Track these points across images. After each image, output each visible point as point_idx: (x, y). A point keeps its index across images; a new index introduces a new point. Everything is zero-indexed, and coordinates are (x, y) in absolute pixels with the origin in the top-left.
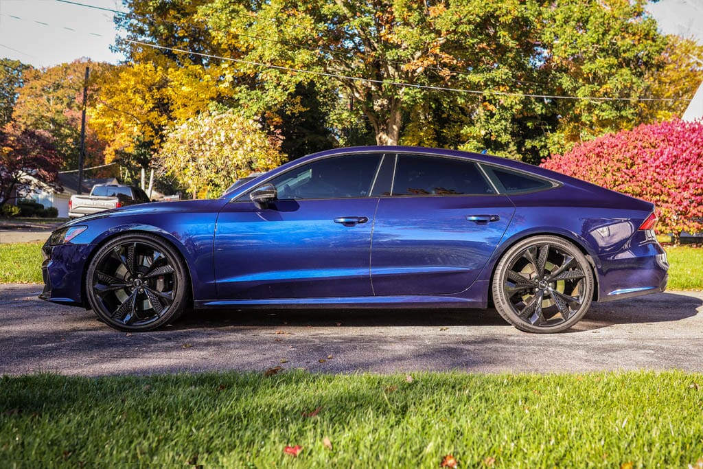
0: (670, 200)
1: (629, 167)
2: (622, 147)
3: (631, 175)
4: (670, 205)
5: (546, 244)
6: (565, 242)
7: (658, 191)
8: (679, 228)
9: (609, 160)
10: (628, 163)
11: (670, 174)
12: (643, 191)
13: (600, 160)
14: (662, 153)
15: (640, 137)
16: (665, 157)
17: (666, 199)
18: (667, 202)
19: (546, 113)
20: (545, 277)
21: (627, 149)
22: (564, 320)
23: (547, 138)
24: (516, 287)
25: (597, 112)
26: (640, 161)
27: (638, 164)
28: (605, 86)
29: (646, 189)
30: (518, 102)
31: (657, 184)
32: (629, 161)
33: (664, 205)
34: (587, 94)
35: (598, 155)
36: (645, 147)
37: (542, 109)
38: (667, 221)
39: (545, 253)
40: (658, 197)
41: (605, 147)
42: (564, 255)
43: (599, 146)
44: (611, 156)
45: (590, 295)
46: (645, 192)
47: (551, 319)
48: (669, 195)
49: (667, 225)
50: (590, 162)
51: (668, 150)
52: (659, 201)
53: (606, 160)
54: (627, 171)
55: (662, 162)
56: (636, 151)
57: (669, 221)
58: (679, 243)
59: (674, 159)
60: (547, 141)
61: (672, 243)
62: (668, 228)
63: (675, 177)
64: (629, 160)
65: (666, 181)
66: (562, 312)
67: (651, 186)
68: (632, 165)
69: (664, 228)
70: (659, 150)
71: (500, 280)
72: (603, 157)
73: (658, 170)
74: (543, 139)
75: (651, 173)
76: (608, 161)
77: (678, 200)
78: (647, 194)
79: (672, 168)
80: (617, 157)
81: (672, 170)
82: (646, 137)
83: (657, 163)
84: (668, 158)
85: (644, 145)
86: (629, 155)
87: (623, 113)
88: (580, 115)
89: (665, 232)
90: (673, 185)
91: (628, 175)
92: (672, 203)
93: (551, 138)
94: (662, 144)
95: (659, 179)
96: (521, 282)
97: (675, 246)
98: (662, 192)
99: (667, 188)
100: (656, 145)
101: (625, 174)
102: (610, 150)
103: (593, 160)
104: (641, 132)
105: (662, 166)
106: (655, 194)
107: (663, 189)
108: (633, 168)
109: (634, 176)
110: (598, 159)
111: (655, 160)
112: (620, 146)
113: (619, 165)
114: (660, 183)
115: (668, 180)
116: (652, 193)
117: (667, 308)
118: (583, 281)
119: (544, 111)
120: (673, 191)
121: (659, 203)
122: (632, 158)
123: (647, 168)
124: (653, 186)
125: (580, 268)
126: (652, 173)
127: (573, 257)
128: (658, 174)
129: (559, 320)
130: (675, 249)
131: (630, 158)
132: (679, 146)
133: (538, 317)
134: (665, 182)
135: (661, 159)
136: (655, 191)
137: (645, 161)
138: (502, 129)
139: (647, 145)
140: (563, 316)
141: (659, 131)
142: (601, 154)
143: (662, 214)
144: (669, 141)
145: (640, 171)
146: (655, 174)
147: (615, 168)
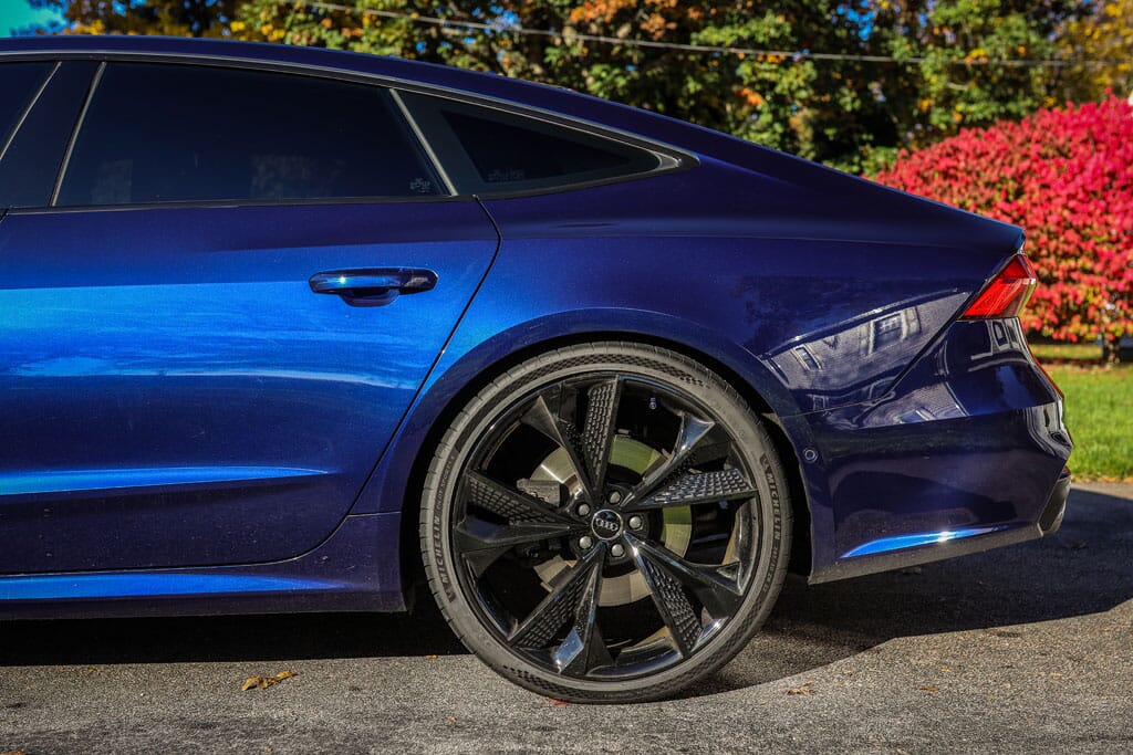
0: (1098, 268)
1: (1011, 197)
2: (998, 156)
3: (1015, 215)
4: (1097, 279)
5: (611, 374)
6: (678, 366)
7: (1071, 249)
8: (1117, 328)
9: (968, 184)
10: (1011, 191)
11: (1098, 212)
12: (1040, 250)
13: (950, 186)
14: (1082, 169)
15: (1036, 134)
16: (1087, 174)
17: (1089, 265)
18: (1091, 272)
19: (862, 109)
20: (614, 497)
21: (1006, 162)
22: (679, 655)
23: (864, 158)
24: (499, 536)
25: (960, 107)
26: (1034, 185)
27: (1032, 192)
28: (975, 53)
29: (1046, 244)
30: (802, 84)
31: (1071, 235)
32: (1012, 186)
33: (1085, 278)
34: (939, 67)
35: (945, 175)
36: (1046, 157)
37: (853, 101)
38: (1092, 312)
39: (605, 405)
40: (1072, 263)
41: (962, 157)
42: (681, 414)
43: (949, 155)
44: (974, 175)
45: (773, 561)
46: (1044, 252)
47: (636, 648)
48: (1096, 257)
49: (1092, 322)
50: (929, 189)
51: (1094, 160)
52: (1075, 270)
53: (963, 184)
54: (1007, 208)
55: (1083, 187)
56: (1026, 164)
57: (1097, 314)
58: (1118, 360)
59: (1107, 180)
60: (864, 163)
61: (1101, 361)
62: (1093, 328)
63: (1110, 218)
64: (1011, 183)
65: (1091, 227)
66: (673, 627)
67: (1057, 238)
68: (1019, 193)
69: (1085, 329)
70: (1075, 162)
71: (438, 512)
72: (956, 179)
73: (1072, 204)
74: (856, 159)
75: (1059, 212)
76: (966, 188)
77: (1114, 267)
78: (1048, 256)
79: (1104, 199)
80: (986, 176)
81: (1102, 203)
82: (1049, 134)
83: (1071, 189)
84: (1094, 179)
85: (1043, 151)
86: (1009, 173)
87: (1012, 107)
88: (929, 112)
89: (1089, 336)
90: (1105, 237)
91: (1009, 215)
92: (1101, 274)
93: (872, 158)
94: (1081, 149)
95: (1075, 223)
96: (522, 516)
97: (1108, 367)
98: (1081, 251)
99: (1092, 242)
100: (1069, 151)
101: (1004, 213)
102: (972, 162)
103: (935, 185)
104: (1039, 126)
105: (1081, 196)
106: (1066, 256)
107: (1083, 246)
108: (1020, 202)
109: (1022, 217)
110: (946, 184)
111: (1067, 182)
112: (993, 154)
113: (988, 193)
114: (1078, 231)
115: (1095, 225)
116: (1060, 252)
117: (1076, 547)
118: (749, 509)
119: (857, 104)
120: (1105, 249)
121: (1074, 276)
122: (1018, 177)
123: (1049, 200)
124: (1062, 239)
125: (739, 463)
126: (1059, 210)
127: (711, 423)
128: (1073, 211)
129: (661, 653)
130: (1108, 373)
131: (1014, 178)
132: (1120, 152)
133: (581, 647)
134: (1088, 230)
135: (1079, 180)
136: (1065, 247)
137: (1045, 186)
138: (775, 140)
139: (1051, 152)
140: (677, 637)
141: (1076, 121)
142: (952, 171)
143: (1081, 298)
144: (1096, 142)
145: (1034, 205)
146: (1066, 213)
147: (982, 201)
